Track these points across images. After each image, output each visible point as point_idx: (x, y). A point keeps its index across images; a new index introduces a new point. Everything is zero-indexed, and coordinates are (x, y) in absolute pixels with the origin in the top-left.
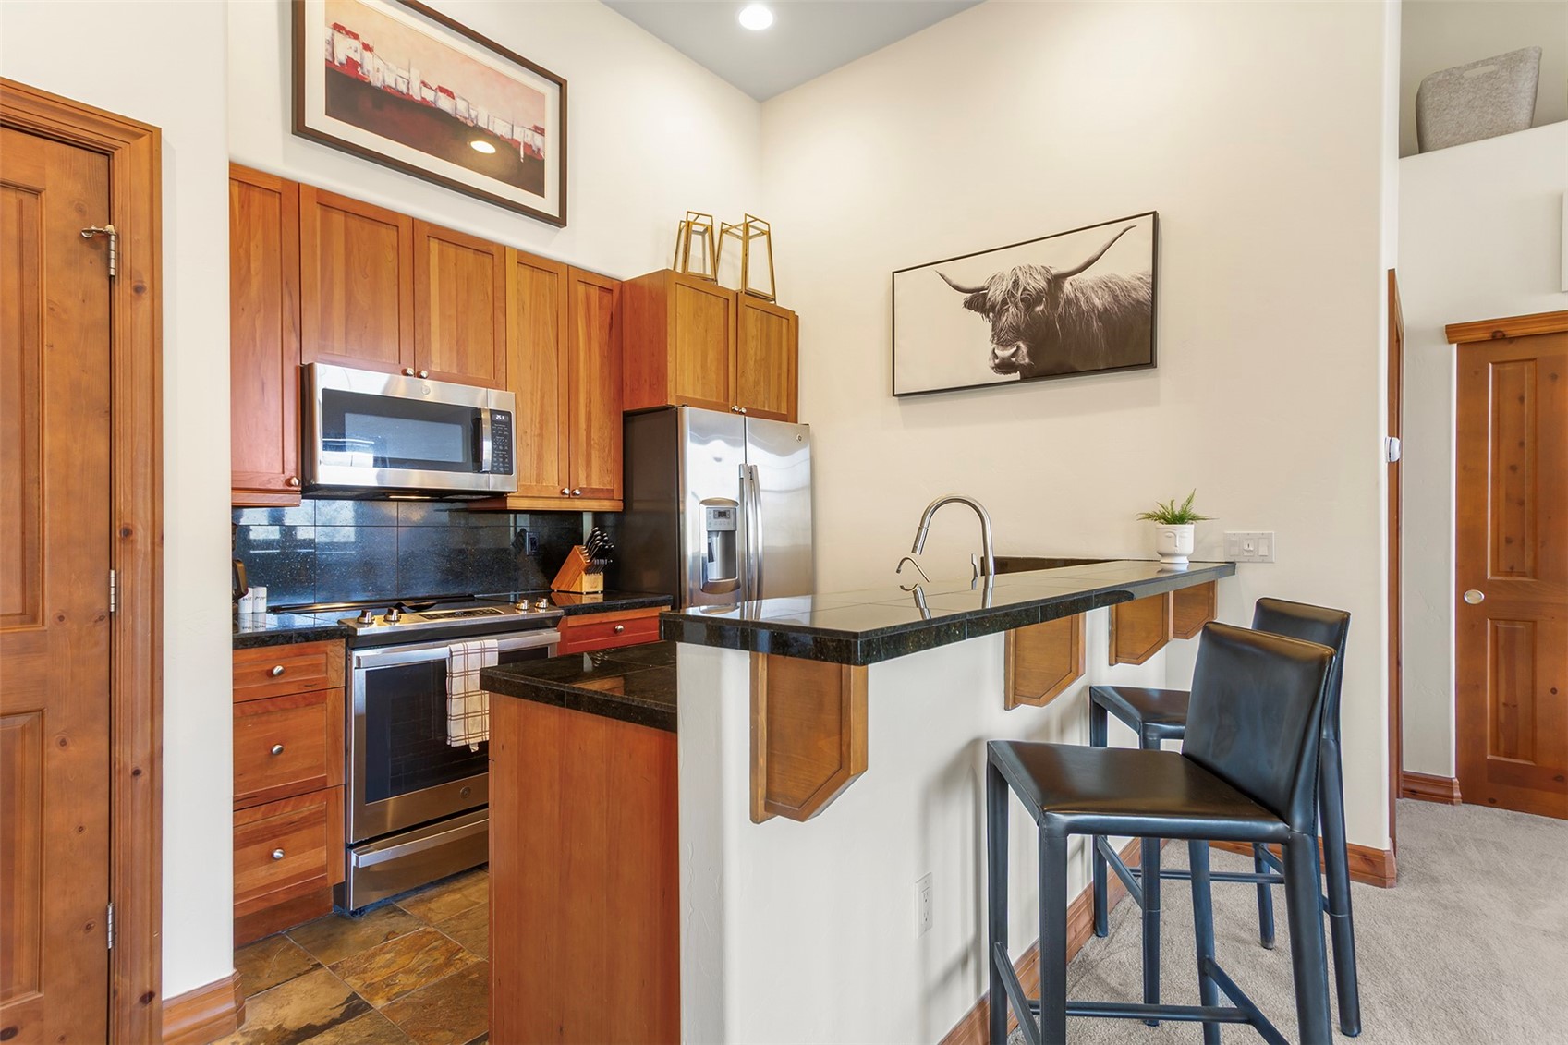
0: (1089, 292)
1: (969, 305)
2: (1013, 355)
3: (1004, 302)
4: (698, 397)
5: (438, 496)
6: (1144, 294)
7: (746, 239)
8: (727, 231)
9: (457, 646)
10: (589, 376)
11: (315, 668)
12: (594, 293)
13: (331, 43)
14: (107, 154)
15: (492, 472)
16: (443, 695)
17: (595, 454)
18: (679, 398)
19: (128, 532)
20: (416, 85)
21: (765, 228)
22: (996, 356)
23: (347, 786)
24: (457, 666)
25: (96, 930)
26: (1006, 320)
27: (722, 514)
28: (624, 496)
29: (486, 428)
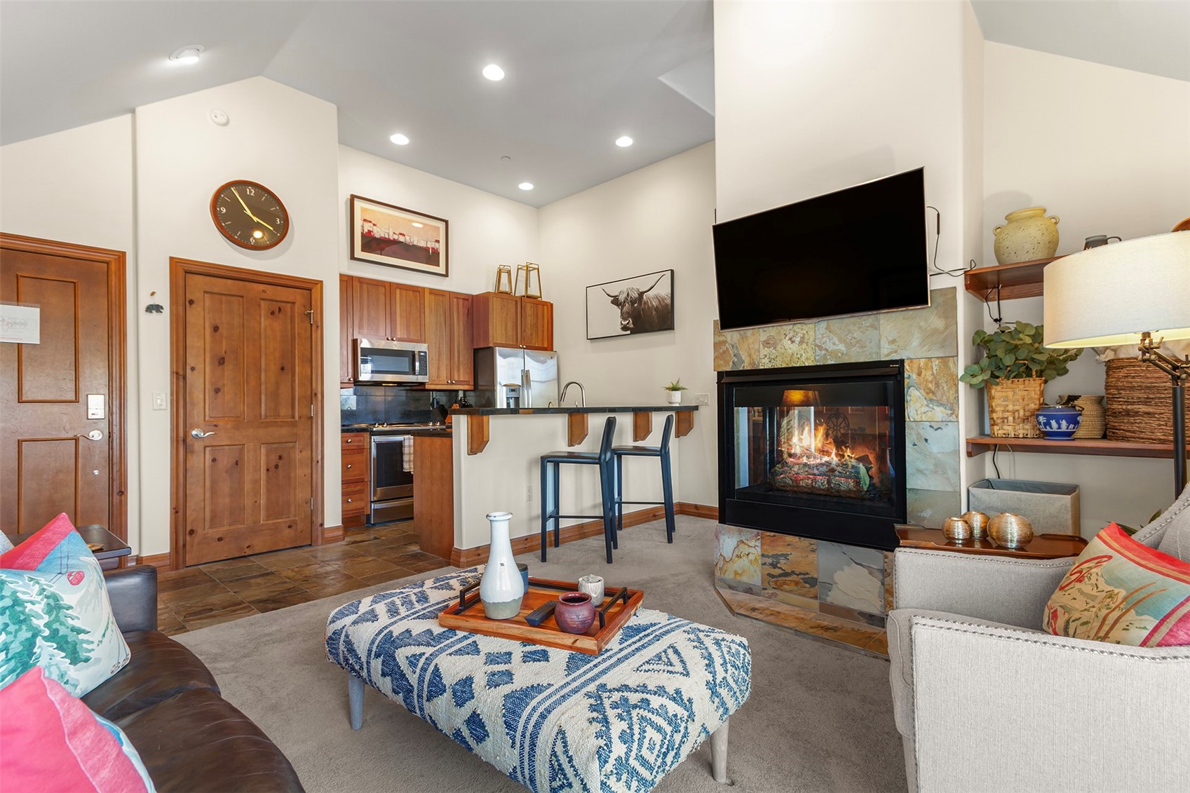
0: (651, 299)
1: (612, 302)
2: (628, 324)
3: (624, 302)
4: (503, 342)
5: (400, 384)
6: (668, 301)
7: (528, 271)
8: (521, 269)
9: (406, 437)
10: (459, 336)
11: (360, 441)
12: (461, 302)
13: (363, 226)
14: (310, 290)
15: (419, 375)
16: (402, 454)
17: (461, 367)
18: (494, 343)
19: (316, 394)
20: (391, 234)
21: (536, 267)
22: (622, 324)
23: (371, 481)
24: (406, 443)
25: (309, 504)
26: (625, 309)
27: (513, 390)
28: (474, 383)
29: (417, 357)
